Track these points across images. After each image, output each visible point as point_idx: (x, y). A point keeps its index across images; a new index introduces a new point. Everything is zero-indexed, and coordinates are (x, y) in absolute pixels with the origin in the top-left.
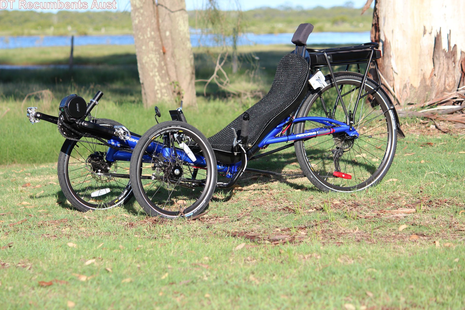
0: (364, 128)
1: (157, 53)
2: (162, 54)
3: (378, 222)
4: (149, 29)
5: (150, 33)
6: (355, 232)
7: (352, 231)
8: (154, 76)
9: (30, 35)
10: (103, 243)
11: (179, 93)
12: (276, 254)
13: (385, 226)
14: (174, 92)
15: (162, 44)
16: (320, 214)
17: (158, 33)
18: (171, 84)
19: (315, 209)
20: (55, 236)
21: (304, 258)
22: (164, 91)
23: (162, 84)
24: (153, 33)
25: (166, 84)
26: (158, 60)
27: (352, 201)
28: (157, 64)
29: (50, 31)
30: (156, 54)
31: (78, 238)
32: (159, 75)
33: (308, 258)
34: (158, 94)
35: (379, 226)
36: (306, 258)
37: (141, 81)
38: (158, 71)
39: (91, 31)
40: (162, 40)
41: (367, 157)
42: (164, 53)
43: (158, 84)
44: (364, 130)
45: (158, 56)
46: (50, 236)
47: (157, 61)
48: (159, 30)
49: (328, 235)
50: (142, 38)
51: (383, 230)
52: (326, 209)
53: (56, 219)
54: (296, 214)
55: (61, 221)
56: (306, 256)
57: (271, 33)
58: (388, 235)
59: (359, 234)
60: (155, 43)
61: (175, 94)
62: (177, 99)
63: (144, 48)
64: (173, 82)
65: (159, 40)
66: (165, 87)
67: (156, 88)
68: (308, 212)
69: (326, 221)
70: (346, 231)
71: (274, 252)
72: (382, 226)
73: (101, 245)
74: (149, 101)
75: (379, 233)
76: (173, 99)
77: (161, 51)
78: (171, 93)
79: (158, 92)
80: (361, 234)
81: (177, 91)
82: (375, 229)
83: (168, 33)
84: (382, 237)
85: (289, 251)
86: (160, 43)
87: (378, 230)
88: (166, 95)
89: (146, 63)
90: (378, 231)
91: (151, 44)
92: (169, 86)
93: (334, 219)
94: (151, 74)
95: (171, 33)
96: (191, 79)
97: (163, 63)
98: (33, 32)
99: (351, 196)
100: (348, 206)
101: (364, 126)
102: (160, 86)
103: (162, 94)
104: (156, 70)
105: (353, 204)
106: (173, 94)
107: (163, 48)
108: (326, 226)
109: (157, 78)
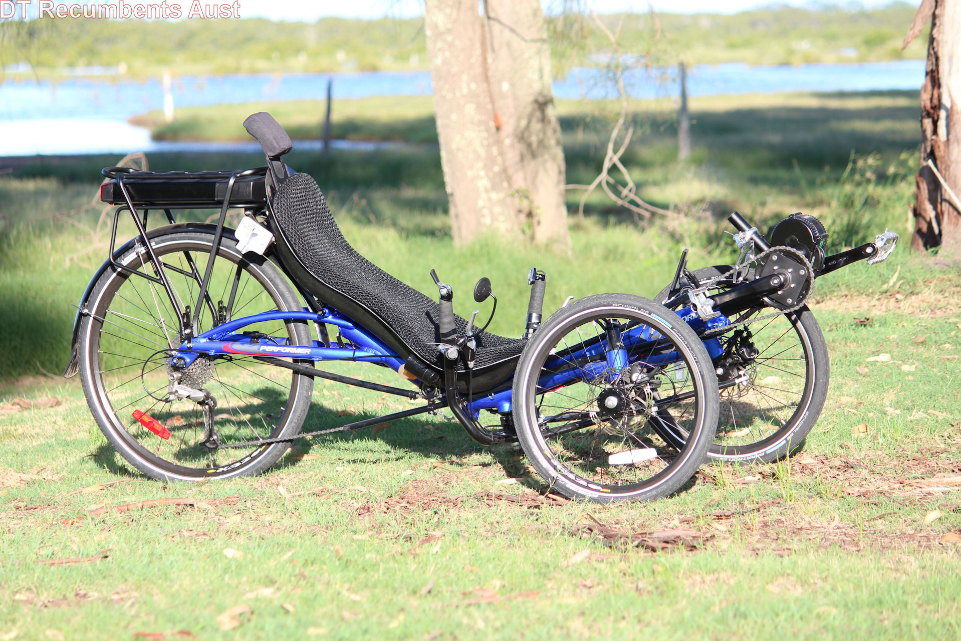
0: (898, 296)
1: (482, 128)
2: (493, 130)
3: (884, 503)
4: (465, 77)
5: (467, 85)
6: (833, 524)
7: (825, 524)
8: (477, 177)
9: (254, 73)
10: (293, 551)
11: (530, 215)
12: (646, 574)
13: (895, 513)
14: (520, 211)
15: (494, 109)
16: (769, 486)
17: (484, 86)
18: (512, 196)
19: (759, 476)
20: (204, 534)
21: (704, 582)
22: (497, 210)
23: (495, 196)
24: (473, 86)
25: (501, 195)
26: (485, 142)
27: (842, 459)
28: (482, 152)
29: (300, 62)
30: (479, 132)
31: (250, 538)
32: (487, 175)
33: (711, 581)
34: (483, 216)
35: (883, 512)
36: (708, 582)
37: (449, 189)
38: (485, 167)
39: (387, 62)
40: (492, 101)
41: (891, 362)
42: (498, 128)
43: (484, 195)
44: (897, 301)
45: (485, 135)
46: (194, 533)
47: (482, 145)
48: (486, 78)
49: (772, 532)
50: (449, 96)
51: (891, 522)
52: (782, 476)
53: (216, 497)
54: (716, 487)
55: (226, 501)
56: (708, 579)
57: (785, 64)
58: (898, 533)
59: (838, 531)
60: (479, 107)
61: (522, 217)
62: (526, 228)
63: (454, 117)
64: (517, 191)
65: (487, 100)
66: (501, 202)
67: (481, 203)
68: (743, 482)
69: (777, 500)
70: (813, 524)
71: (642, 571)
72: (890, 514)
73: (289, 554)
74: (464, 232)
75: (881, 527)
76: (516, 228)
77: (492, 124)
78: (513, 213)
79: (485, 211)
80: (844, 530)
81: (526, 210)
82: (874, 519)
83: (505, 86)
84: (886, 536)
85: (673, 569)
86: (489, 106)
87: (882, 520)
88: (502, 218)
89: (459, 149)
90: (880, 525)
91: (470, 109)
92: (509, 200)
93: (793, 497)
94: (470, 174)
95: (512, 85)
96: (558, 183)
97: (495, 150)
98: (261, 64)
99: (841, 446)
100: (831, 468)
101: (898, 292)
102: (490, 200)
103: (494, 218)
104: (480, 164)
105: (844, 464)
106: (517, 216)
107: (496, 118)
108: (774, 513)
109: (484, 183)
